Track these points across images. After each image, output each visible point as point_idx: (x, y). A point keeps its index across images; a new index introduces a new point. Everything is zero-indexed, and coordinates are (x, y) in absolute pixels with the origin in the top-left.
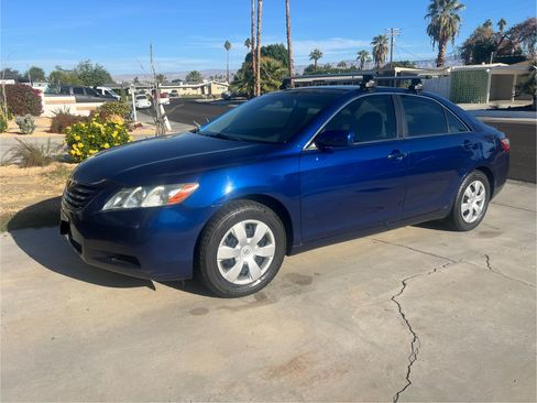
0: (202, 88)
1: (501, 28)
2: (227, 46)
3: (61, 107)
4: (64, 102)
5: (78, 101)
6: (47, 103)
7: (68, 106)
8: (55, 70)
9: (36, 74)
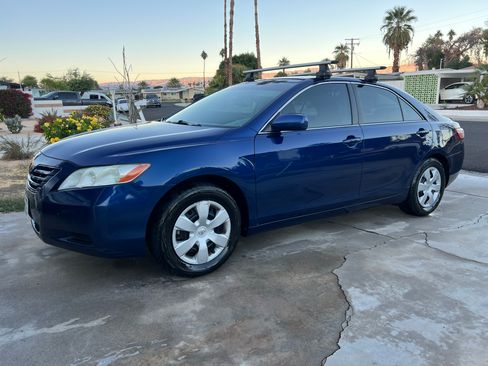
0: (181, 93)
1: (451, 38)
2: (204, 55)
3: (49, 109)
4: (52, 105)
5: (64, 104)
6: (36, 106)
7: (55, 109)
8: (46, 78)
9: (30, 82)
